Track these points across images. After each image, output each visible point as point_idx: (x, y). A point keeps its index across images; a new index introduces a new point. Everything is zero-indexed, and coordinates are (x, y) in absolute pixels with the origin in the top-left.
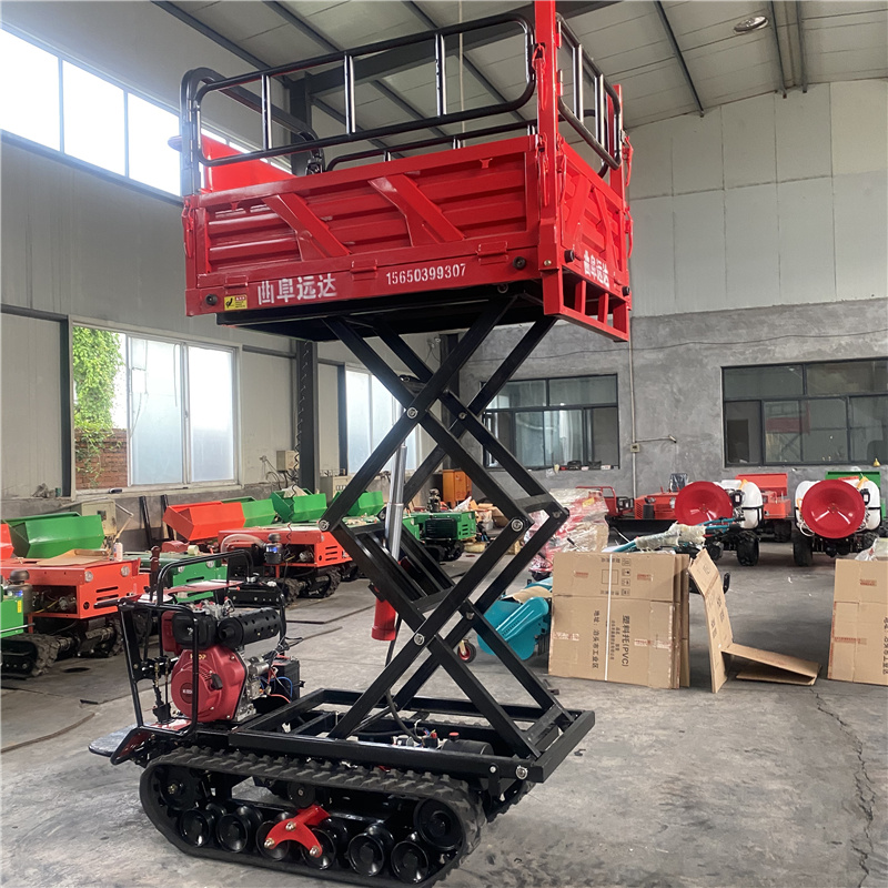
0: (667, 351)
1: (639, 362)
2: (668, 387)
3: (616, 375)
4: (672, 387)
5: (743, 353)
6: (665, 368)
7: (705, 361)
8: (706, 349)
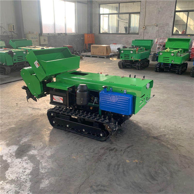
4: (158, 7)
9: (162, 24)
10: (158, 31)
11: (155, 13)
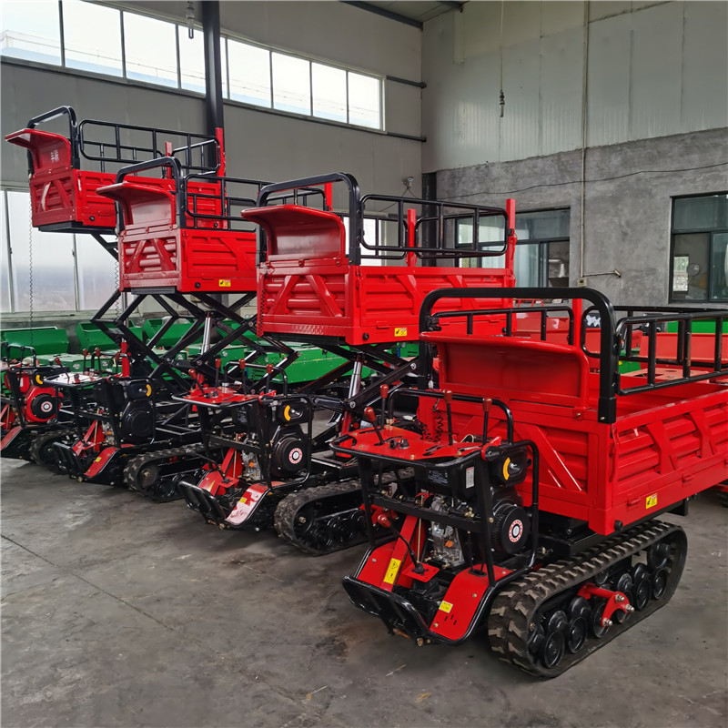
0: (618, 182)
1: (590, 194)
2: (616, 220)
3: (569, 208)
4: (620, 220)
5: (694, 181)
6: (615, 199)
7: (654, 191)
8: (657, 178)
9: (636, 271)
10: (625, 290)
11: (613, 239)
